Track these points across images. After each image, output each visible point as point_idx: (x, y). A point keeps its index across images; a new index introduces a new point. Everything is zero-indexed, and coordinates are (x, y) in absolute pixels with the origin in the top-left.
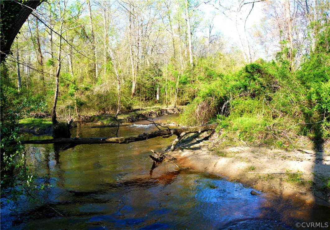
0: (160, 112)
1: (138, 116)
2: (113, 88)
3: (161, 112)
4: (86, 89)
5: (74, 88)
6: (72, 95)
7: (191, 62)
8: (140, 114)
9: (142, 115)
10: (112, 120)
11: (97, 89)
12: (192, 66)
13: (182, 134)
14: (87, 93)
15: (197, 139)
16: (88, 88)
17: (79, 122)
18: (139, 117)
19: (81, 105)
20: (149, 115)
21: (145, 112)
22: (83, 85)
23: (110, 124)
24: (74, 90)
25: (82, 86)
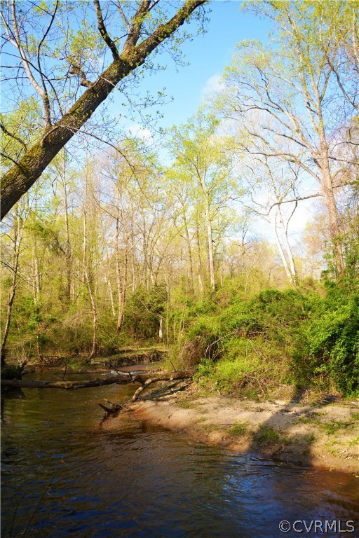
0: (155, 355)
1: (122, 360)
2: (88, 320)
3: (157, 355)
4: (53, 321)
5: (36, 319)
6: (33, 328)
7: (213, 282)
8: (125, 358)
9: (128, 359)
10: (83, 364)
11: (68, 321)
12: (214, 288)
13: (147, 382)
14: (54, 326)
15: (172, 390)
16: (55, 319)
17: (40, 366)
18: (123, 362)
19: (44, 342)
20: (139, 360)
21: (133, 354)
22: (50, 315)
23: (80, 370)
24: (36, 322)
25: (48, 316)
